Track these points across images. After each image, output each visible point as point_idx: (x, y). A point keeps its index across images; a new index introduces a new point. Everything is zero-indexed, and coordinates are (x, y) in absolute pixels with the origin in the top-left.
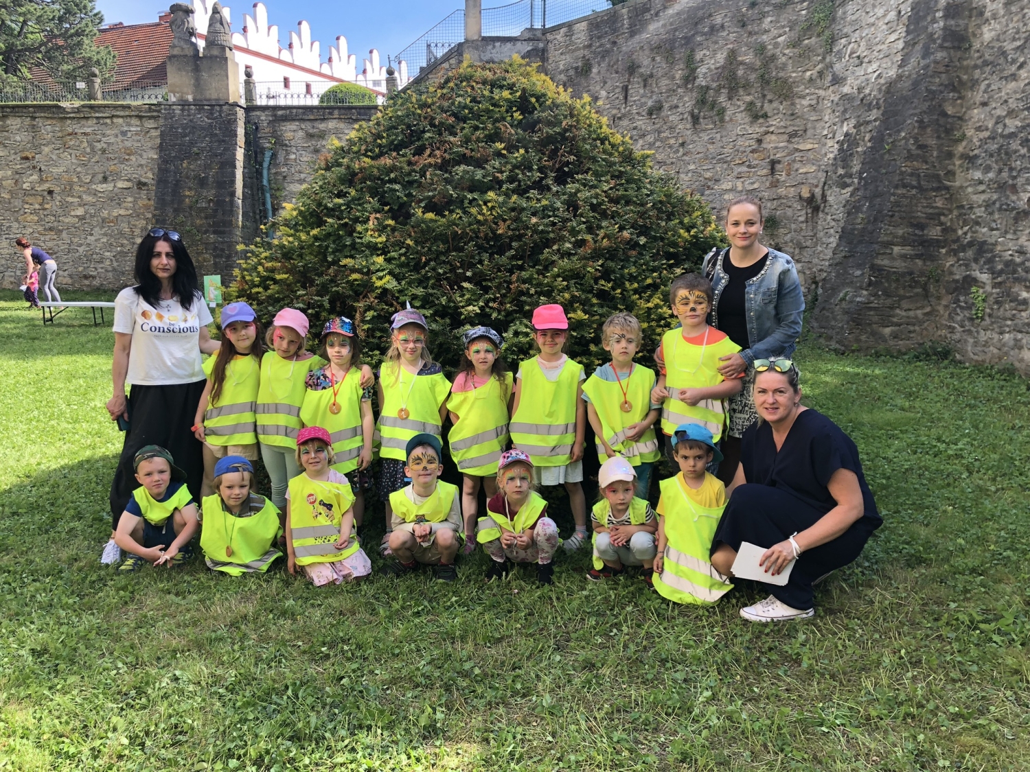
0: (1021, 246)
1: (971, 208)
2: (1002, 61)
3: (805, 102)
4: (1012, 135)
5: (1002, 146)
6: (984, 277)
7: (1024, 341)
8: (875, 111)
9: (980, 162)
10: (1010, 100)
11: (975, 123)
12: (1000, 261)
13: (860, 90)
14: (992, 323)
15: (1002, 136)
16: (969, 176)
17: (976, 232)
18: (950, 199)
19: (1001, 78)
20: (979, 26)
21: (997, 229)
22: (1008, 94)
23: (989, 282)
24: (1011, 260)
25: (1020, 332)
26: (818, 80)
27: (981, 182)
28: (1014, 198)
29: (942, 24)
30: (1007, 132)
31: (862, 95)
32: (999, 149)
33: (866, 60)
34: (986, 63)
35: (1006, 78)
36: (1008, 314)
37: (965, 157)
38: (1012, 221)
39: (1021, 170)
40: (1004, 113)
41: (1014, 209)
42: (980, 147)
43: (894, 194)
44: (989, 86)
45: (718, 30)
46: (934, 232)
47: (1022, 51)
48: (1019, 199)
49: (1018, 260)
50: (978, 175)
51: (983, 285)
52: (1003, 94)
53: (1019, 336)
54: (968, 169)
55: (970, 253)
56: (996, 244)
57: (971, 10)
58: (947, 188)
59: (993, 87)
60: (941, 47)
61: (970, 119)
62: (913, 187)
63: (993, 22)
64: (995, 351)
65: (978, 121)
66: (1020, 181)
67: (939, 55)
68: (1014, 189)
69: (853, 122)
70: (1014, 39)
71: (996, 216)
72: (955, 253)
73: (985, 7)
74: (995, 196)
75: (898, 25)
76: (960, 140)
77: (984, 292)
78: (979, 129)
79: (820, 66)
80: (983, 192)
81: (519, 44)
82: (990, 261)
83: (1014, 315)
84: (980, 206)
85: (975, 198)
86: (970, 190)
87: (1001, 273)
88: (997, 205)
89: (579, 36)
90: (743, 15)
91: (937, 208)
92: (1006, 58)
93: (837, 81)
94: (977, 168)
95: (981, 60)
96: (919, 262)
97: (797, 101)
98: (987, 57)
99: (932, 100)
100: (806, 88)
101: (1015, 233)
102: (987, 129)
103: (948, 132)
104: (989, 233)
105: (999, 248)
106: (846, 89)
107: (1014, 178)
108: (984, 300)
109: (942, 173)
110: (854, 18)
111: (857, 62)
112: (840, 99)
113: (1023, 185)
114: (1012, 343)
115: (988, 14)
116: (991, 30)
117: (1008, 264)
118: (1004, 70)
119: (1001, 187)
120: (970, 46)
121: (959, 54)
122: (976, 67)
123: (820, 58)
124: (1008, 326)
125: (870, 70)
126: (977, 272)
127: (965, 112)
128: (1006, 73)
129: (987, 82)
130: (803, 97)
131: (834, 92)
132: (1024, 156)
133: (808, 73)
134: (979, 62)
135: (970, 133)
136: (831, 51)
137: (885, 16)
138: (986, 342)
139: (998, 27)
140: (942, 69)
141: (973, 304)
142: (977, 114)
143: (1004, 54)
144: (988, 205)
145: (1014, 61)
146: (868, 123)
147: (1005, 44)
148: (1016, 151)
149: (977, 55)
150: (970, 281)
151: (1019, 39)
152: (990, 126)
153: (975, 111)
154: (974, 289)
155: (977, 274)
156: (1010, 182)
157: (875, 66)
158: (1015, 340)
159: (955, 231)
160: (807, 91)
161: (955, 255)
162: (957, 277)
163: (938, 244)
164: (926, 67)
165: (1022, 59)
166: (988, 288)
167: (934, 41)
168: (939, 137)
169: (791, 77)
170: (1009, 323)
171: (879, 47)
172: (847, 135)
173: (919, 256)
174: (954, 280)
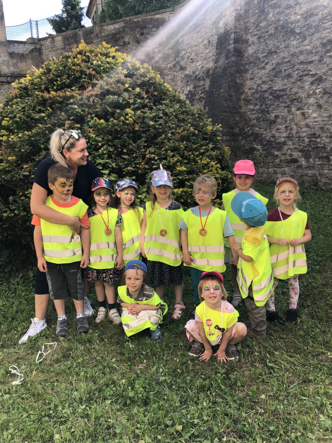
0: (273, 134)
1: (250, 120)
2: (258, 61)
3: (169, 77)
4: (265, 91)
5: (261, 95)
6: (259, 147)
7: (278, 171)
8: (202, 81)
9: (252, 102)
10: (263, 78)
11: (248, 86)
12: (265, 141)
13: (194, 73)
14: (264, 165)
15: (260, 91)
16: (248, 108)
17: (253, 130)
18: (241, 117)
19: (258, 69)
20: (246, 47)
21: (262, 128)
22: (262, 75)
23: (261, 149)
24: (270, 140)
25: (276, 167)
26: (174, 68)
27: (253, 110)
28: (268, 116)
29: (233, 46)
30: (263, 90)
31: (195, 75)
32: (260, 97)
33: (195, 60)
34: (251, 63)
35: (260, 68)
36: (270, 161)
37: (245, 100)
38: (269, 125)
39: (270, 105)
40: (261, 83)
41: (269, 120)
42: (251, 96)
43: (221, 115)
44: (253, 71)
45: (127, 45)
46: (237, 130)
47: (267, 57)
48: (271, 116)
49: (272, 140)
50: (252, 107)
51: (258, 150)
52: (259, 75)
53: (276, 169)
54: (247, 105)
55: (252, 138)
56: (262, 134)
57: (243, 40)
58: (240, 113)
59: (255, 72)
60: (233, 55)
61: (246, 85)
62: (228, 112)
63: (252, 46)
64: (266, 176)
65: (250, 86)
66: (270, 109)
67: (233, 59)
68: (268, 112)
69: (192, 86)
70: (263, 53)
71: (262, 123)
72: (245, 138)
73: (249, 39)
74: (260, 115)
75: (209, 46)
76: (242, 93)
77: (259, 153)
78: (250, 89)
79: (174, 62)
80: (255, 114)
81: (27, 45)
82: (261, 141)
83: (273, 161)
84: (254, 119)
85: (251, 116)
86: (249, 113)
87: (266, 145)
88: (262, 119)
89: (58, 43)
90: (138, 38)
91: (237, 120)
92: (260, 60)
93: (182, 69)
94: (251, 104)
95: (249, 61)
96: (232, 143)
97: (165, 77)
98: (251, 60)
99: (232, 76)
100: (169, 71)
101: (270, 129)
102: (254, 89)
103: (238, 90)
104: (259, 130)
105: (264, 135)
106: (187, 72)
107: (268, 108)
108: (260, 156)
109: (237, 107)
110: (187, 42)
111: (191, 61)
112: (185, 76)
113: (272, 111)
114: (273, 172)
115: (250, 42)
116: (252, 49)
117: (269, 141)
118: (259, 65)
119: (263, 112)
120: (244, 55)
121: (240, 58)
122: (246, 64)
123: (173, 59)
124: (271, 165)
125: (198, 64)
126: (256, 145)
127: (243, 83)
128: (260, 66)
129: (252, 70)
130: (168, 75)
131: (181, 73)
132: (271, 99)
133: (169, 65)
134: (248, 62)
135: (246, 90)
136: (178, 56)
137: (202, 42)
138: (262, 172)
139: (255, 47)
140: (234, 64)
141: (255, 158)
142: (249, 83)
143: (259, 59)
144: (258, 119)
145: (263, 62)
146: (200, 86)
147: (259, 55)
148: (267, 98)
149: (246, 59)
150: (253, 149)
151: (265, 53)
152: (255, 88)
153: (248, 82)
154: (255, 152)
155: (256, 146)
156: (266, 109)
157: (200, 63)
158: (274, 171)
159: (244, 130)
160: (169, 73)
161: (245, 139)
162: (247, 148)
163: (239, 135)
164: (228, 63)
165: (267, 61)
166: (261, 151)
167: (230, 53)
168: (235, 92)
169: (162, 66)
170: (271, 164)
171: (201, 55)
172: (189, 91)
173: (232, 140)
174: (246, 149)
